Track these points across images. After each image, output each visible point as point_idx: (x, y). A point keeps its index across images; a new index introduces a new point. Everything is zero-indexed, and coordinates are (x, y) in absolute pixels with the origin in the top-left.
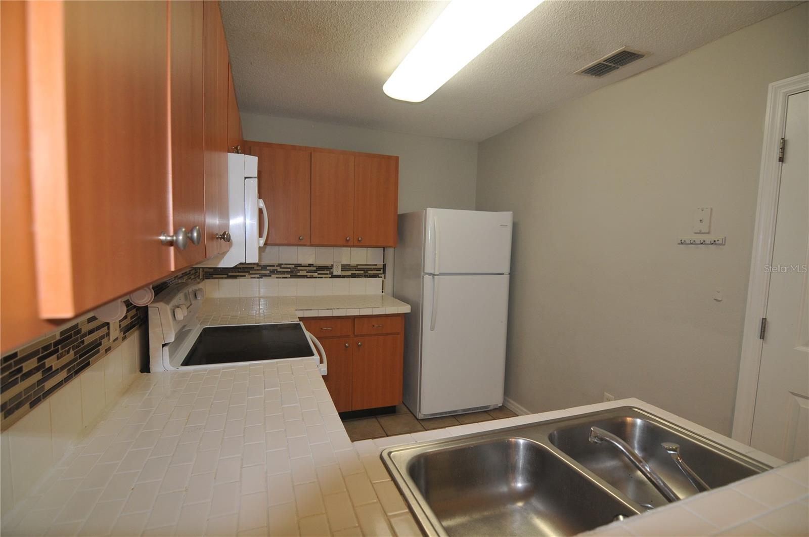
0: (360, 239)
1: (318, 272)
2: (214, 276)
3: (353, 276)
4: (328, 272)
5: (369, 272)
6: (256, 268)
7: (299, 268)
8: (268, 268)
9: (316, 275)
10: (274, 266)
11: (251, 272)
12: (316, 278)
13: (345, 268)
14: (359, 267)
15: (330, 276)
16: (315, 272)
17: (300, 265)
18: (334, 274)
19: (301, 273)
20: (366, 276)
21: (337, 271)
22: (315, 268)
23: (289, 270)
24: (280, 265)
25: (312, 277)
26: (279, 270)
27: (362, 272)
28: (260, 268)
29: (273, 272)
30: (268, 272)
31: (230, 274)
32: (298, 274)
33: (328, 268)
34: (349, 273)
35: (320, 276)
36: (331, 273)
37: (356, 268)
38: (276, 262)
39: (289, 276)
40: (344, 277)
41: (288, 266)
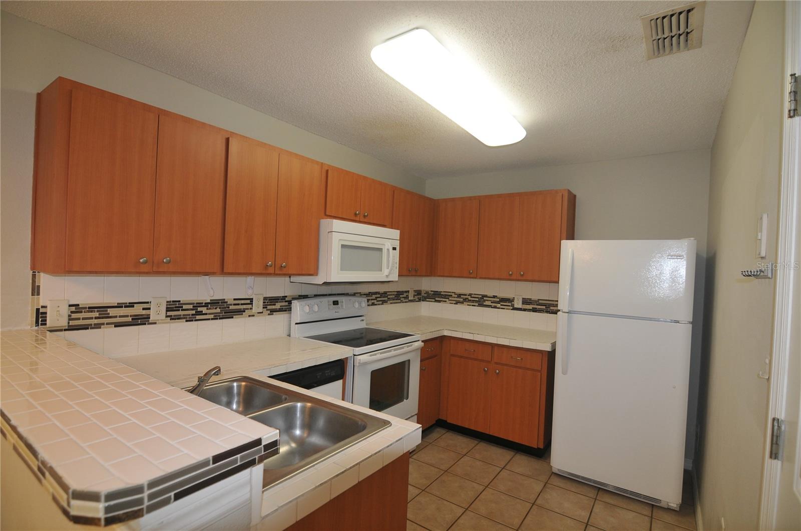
0: (522, 273)
1: (501, 303)
2: (427, 300)
3: (534, 310)
4: (510, 304)
5: (552, 308)
6: (453, 295)
7: (485, 298)
8: (462, 296)
9: (499, 305)
10: (466, 295)
11: (450, 299)
12: (499, 308)
13: (526, 301)
14: (540, 302)
15: (512, 308)
16: (498, 303)
17: (486, 296)
18: (515, 306)
19: (487, 303)
20: (547, 312)
21: (518, 304)
22: (498, 300)
23: (477, 299)
24: (470, 295)
25: (495, 307)
26: (470, 299)
27: (544, 307)
28: (456, 296)
29: (465, 300)
30: (462, 300)
31: (437, 299)
32: (484, 304)
33: (510, 300)
34: (530, 307)
35: (502, 307)
36: (513, 306)
37: (537, 302)
38: (468, 292)
39: (477, 304)
40: (525, 310)
41: (477, 296)
